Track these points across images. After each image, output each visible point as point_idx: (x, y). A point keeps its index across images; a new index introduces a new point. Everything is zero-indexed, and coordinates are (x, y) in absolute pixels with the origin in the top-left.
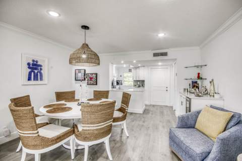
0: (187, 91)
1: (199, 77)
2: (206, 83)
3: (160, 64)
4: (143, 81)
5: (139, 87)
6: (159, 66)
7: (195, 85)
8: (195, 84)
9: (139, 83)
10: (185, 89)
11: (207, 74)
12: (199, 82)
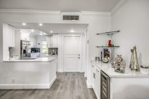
0: (99, 60)
1: (110, 45)
3: (72, 31)
4: (57, 49)
5: (54, 54)
6: (72, 33)
8: (107, 53)
9: (53, 51)
10: (96, 58)
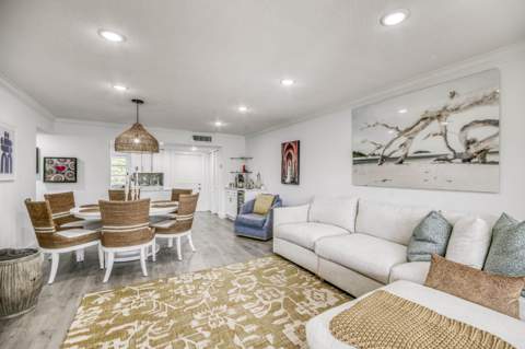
0: (234, 186)
1: (245, 171)
2: (253, 177)
7: (241, 179)
10: (231, 184)
11: (253, 167)
12: (244, 175)
